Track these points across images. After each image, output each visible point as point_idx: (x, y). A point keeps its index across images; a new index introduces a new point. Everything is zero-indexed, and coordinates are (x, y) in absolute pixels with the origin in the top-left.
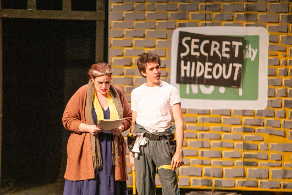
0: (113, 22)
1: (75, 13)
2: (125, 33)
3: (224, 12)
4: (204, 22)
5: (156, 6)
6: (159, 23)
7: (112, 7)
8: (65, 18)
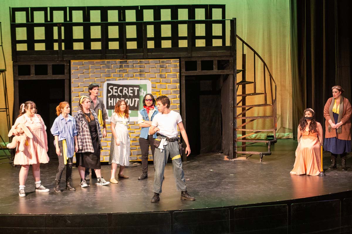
0: (73, 80)
1: (54, 76)
2: (79, 85)
3: (129, 73)
4: (119, 78)
5: (95, 71)
6: (96, 79)
7: (73, 72)
8: (49, 79)
